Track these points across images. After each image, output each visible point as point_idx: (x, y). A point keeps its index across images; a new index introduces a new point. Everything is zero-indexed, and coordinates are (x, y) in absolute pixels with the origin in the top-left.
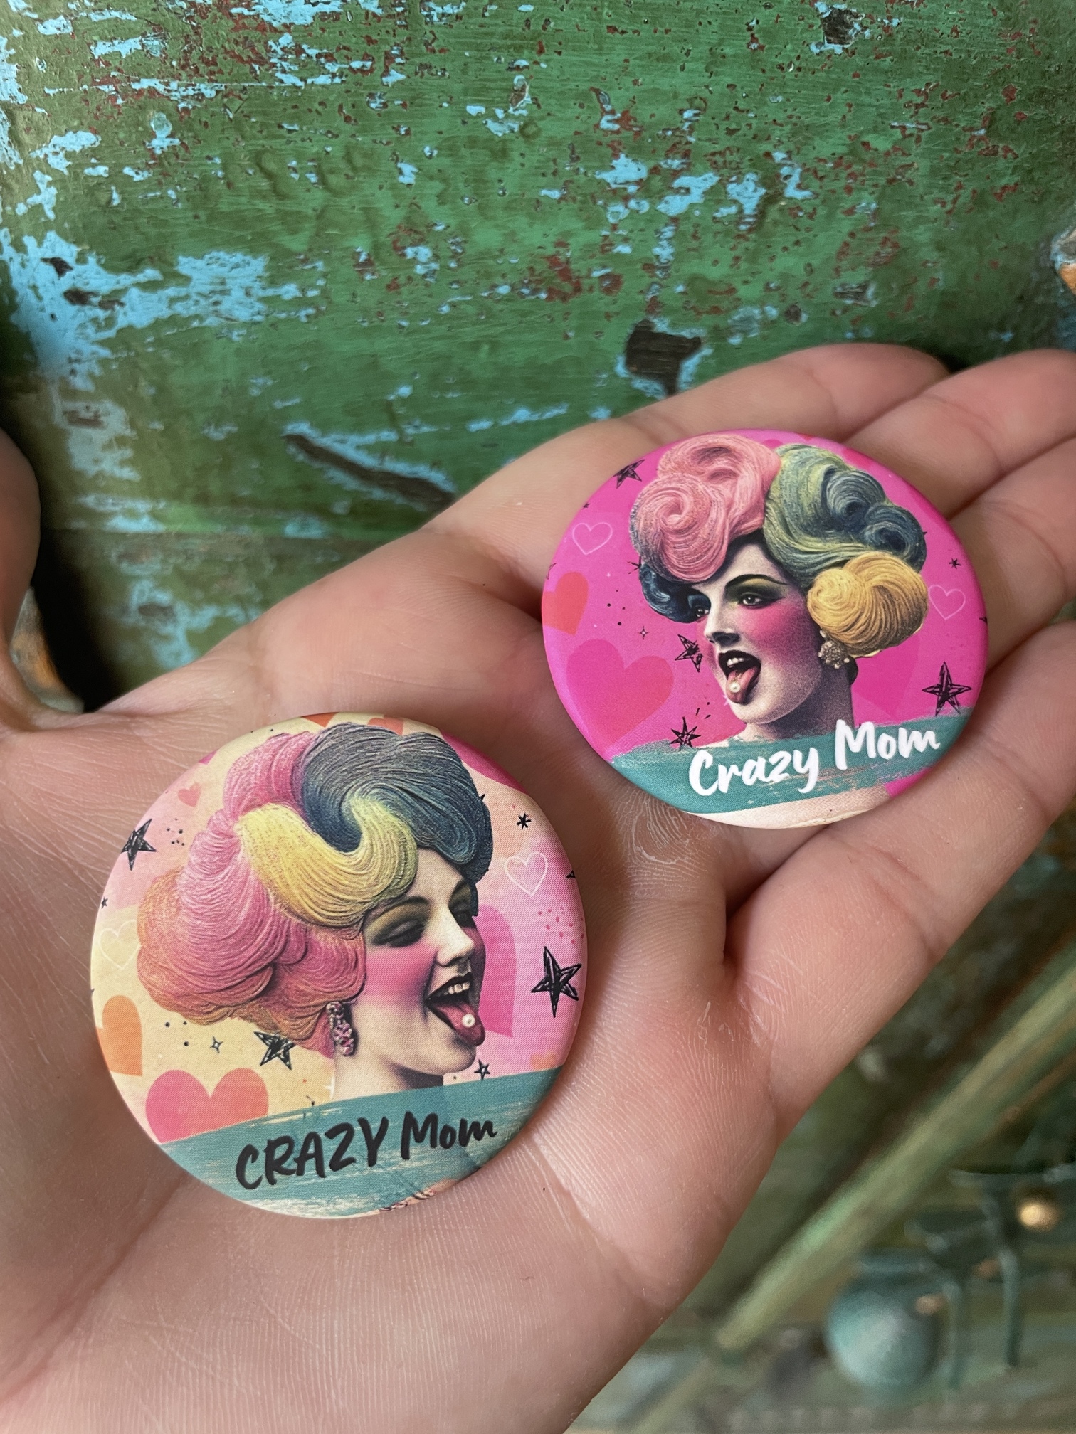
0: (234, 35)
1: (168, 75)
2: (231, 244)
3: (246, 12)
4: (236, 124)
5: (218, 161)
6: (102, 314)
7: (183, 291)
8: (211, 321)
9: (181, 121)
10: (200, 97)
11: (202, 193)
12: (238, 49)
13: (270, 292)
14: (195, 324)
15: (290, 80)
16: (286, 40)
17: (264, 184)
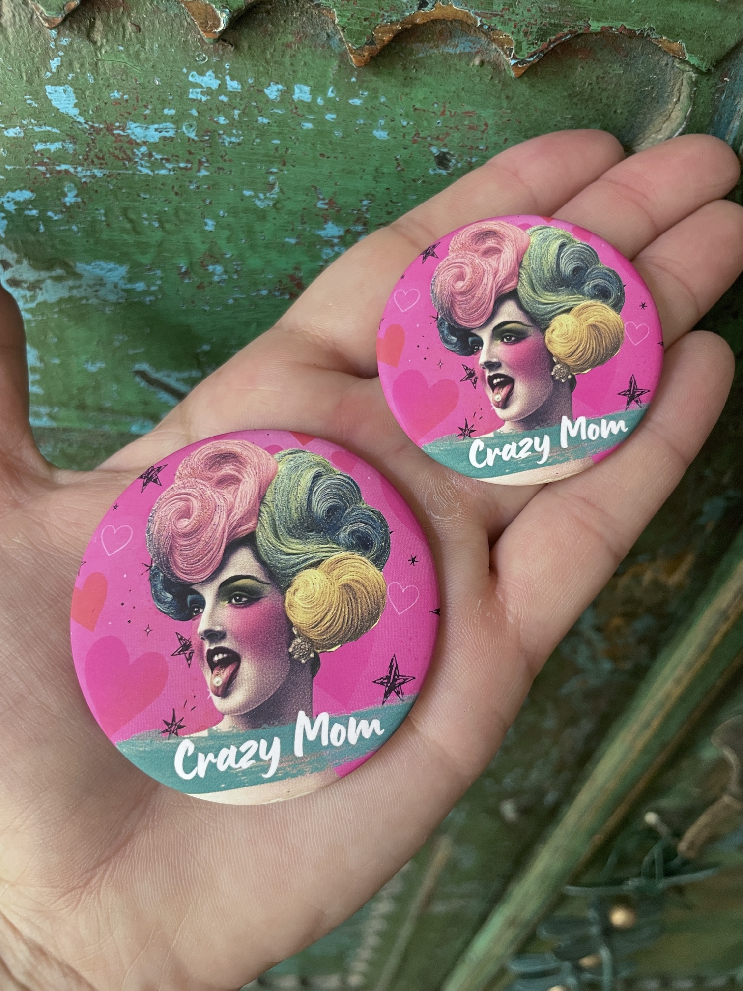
0: (114, 145)
1: (75, 163)
2: (108, 258)
3: (122, 133)
4: (114, 193)
5: (102, 211)
6: (28, 294)
7: (78, 283)
8: (94, 301)
9: (82, 188)
10: (94, 176)
11: (92, 230)
12: (117, 152)
13: (129, 286)
14: (84, 302)
15: (145, 171)
16: (144, 149)
17: (128, 226)
